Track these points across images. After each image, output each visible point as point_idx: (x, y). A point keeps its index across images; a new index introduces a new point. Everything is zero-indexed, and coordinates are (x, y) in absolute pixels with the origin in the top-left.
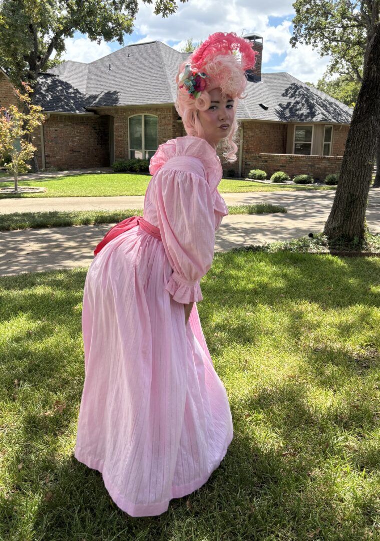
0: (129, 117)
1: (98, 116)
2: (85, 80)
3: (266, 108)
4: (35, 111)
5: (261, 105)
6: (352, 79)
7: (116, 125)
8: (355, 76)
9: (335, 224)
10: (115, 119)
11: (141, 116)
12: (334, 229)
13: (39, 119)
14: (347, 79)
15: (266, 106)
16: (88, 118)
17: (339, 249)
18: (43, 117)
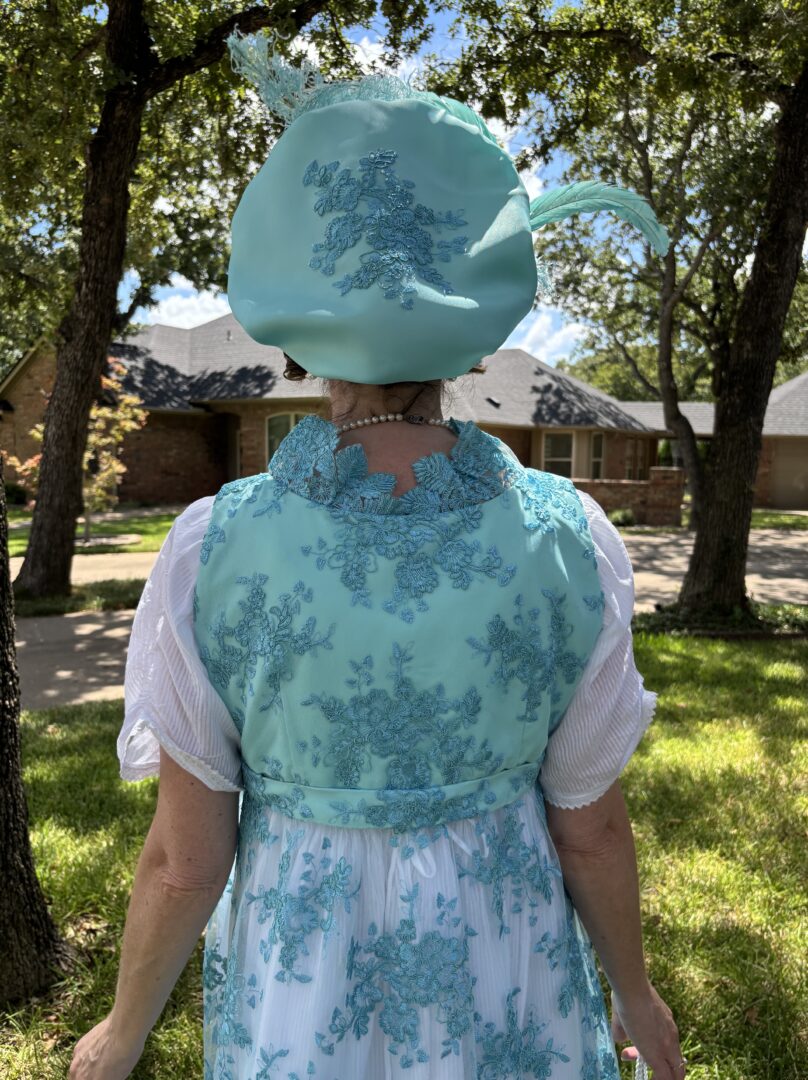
0: (267, 418)
1: (210, 414)
2: (186, 355)
3: (497, 405)
4: (127, 405)
5: (490, 401)
6: (616, 360)
7: (244, 429)
8: (622, 356)
9: (699, 588)
10: (242, 421)
11: (288, 417)
12: (698, 595)
13: (134, 418)
14: (608, 360)
15: (496, 401)
16: (194, 418)
17: (713, 629)
18: (142, 415)
